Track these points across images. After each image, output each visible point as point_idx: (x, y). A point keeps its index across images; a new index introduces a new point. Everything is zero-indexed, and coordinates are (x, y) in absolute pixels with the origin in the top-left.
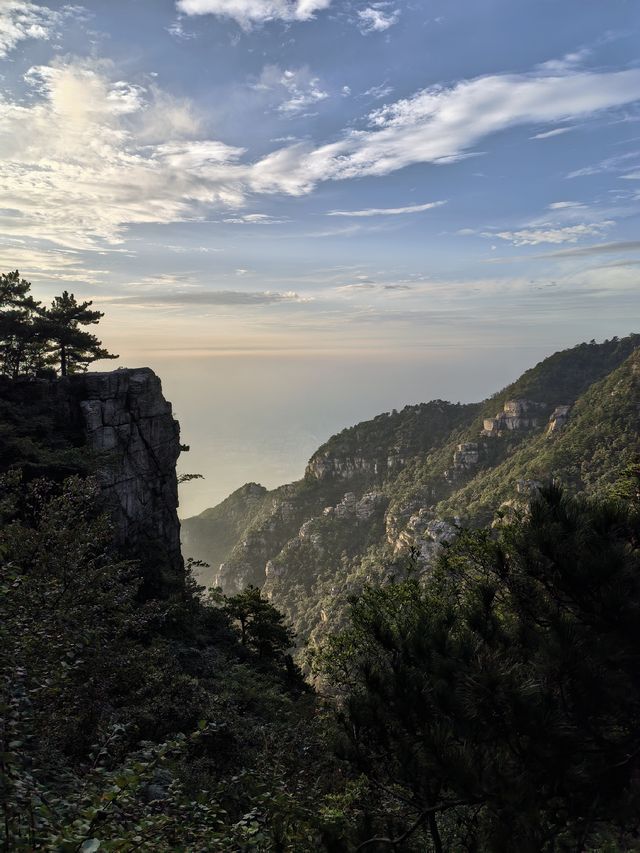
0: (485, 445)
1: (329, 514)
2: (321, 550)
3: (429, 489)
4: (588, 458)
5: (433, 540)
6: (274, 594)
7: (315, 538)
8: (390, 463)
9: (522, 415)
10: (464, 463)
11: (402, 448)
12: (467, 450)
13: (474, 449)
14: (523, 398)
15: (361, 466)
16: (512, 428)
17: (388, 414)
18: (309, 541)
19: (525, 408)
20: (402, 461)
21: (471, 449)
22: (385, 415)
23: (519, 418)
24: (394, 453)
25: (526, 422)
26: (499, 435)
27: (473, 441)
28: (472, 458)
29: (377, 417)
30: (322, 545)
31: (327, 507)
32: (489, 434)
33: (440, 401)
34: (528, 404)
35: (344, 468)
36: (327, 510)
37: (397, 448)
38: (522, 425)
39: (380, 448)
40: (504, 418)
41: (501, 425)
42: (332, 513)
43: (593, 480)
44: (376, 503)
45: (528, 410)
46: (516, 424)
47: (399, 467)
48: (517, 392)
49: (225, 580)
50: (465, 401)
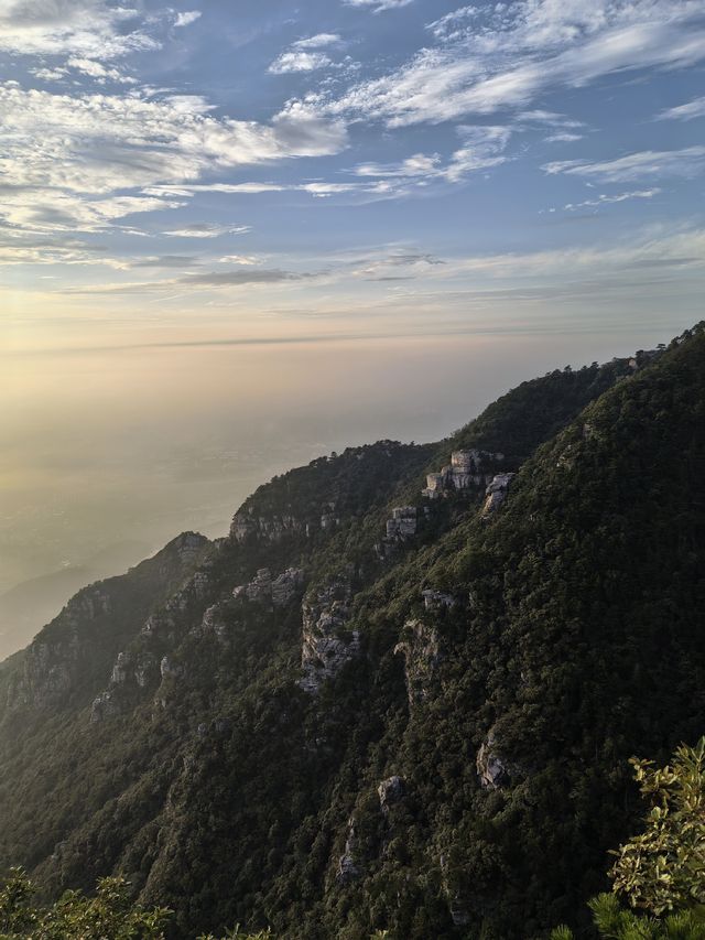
0: (426, 510)
1: (239, 595)
2: (227, 644)
3: (357, 568)
4: (513, 566)
5: (323, 666)
6: (167, 703)
7: (220, 630)
8: (324, 524)
9: (472, 470)
10: (398, 534)
11: (338, 503)
12: (402, 517)
13: (411, 516)
14: (474, 447)
15: (291, 525)
16: (459, 487)
17: (325, 458)
18: (213, 631)
19: (477, 460)
20: (338, 521)
21: (409, 515)
22: (322, 460)
23: (469, 473)
24: (328, 510)
25: (477, 480)
26: (445, 495)
27: (411, 504)
28: (409, 527)
29: (313, 463)
30: (227, 637)
31: (236, 586)
32: (431, 496)
33: (388, 441)
34: (481, 456)
35: (271, 528)
36: (237, 590)
37: (332, 505)
38: (472, 483)
39: (314, 504)
40: (450, 473)
41: (447, 483)
42: (242, 595)
43: (516, 600)
44: (296, 582)
45: (480, 464)
46: (465, 481)
47: (333, 529)
48: (468, 439)
49: (124, 674)
50: (420, 441)
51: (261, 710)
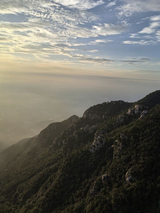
0: (127, 117)
1: (82, 130)
2: (77, 140)
3: (109, 128)
4: (143, 132)
6: (63, 150)
7: (76, 136)
8: (103, 117)
9: (140, 109)
10: (119, 122)
11: (107, 113)
12: (121, 118)
13: (123, 118)
14: (141, 104)
15: (96, 116)
16: (136, 113)
20: (106, 117)
22: (105, 103)
24: (105, 114)
26: (132, 115)
27: (124, 115)
28: (122, 120)
29: (103, 103)
30: (78, 138)
32: (129, 114)
33: (121, 100)
34: (142, 106)
35: (91, 116)
36: (81, 128)
39: (102, 112)
40: (134, 109)
41: (133, 112)
44: (95, 129)
45: (142, 108)
46: (138, 112)
48: (140, 102)
49: (56, 142)
50: (129, 102)
51: (81, 154)
